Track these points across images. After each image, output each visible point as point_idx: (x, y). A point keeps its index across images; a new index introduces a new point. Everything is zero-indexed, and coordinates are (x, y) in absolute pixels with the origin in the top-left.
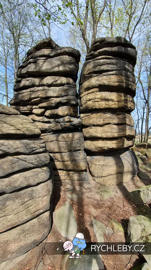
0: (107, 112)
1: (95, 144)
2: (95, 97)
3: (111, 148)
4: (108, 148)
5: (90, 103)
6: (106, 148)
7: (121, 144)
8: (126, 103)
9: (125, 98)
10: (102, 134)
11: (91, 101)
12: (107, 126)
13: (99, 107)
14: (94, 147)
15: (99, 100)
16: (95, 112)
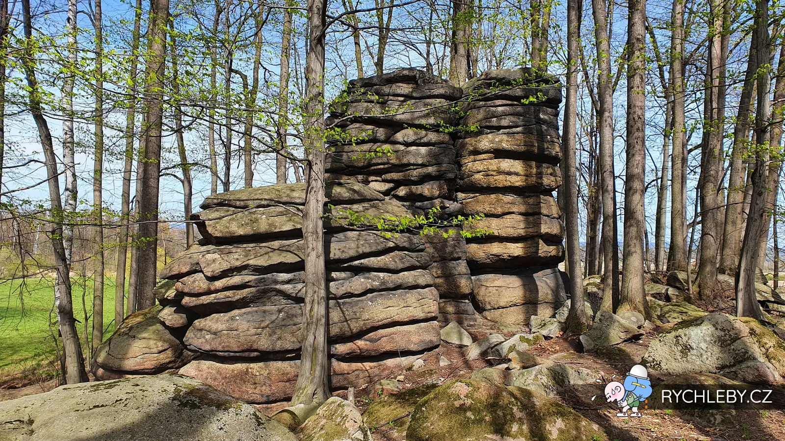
0: (508, 192)
1: (485, 249)
2: (488, 168)
3: (515, 255)
4: (510, 256)
5: (478, 176)
6: (505, 256)
7: (533, 250)
8: (541, 178)
9: (539, 171)
10: (499, 231)
11: (481, 173)
12: (508, 216)
13: (495, 185)
14: (484, 254)
15: (494, 173)
16: (486, 192)
